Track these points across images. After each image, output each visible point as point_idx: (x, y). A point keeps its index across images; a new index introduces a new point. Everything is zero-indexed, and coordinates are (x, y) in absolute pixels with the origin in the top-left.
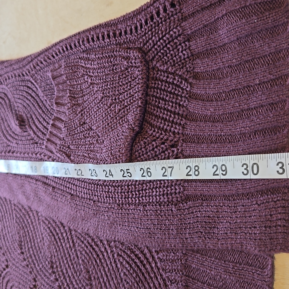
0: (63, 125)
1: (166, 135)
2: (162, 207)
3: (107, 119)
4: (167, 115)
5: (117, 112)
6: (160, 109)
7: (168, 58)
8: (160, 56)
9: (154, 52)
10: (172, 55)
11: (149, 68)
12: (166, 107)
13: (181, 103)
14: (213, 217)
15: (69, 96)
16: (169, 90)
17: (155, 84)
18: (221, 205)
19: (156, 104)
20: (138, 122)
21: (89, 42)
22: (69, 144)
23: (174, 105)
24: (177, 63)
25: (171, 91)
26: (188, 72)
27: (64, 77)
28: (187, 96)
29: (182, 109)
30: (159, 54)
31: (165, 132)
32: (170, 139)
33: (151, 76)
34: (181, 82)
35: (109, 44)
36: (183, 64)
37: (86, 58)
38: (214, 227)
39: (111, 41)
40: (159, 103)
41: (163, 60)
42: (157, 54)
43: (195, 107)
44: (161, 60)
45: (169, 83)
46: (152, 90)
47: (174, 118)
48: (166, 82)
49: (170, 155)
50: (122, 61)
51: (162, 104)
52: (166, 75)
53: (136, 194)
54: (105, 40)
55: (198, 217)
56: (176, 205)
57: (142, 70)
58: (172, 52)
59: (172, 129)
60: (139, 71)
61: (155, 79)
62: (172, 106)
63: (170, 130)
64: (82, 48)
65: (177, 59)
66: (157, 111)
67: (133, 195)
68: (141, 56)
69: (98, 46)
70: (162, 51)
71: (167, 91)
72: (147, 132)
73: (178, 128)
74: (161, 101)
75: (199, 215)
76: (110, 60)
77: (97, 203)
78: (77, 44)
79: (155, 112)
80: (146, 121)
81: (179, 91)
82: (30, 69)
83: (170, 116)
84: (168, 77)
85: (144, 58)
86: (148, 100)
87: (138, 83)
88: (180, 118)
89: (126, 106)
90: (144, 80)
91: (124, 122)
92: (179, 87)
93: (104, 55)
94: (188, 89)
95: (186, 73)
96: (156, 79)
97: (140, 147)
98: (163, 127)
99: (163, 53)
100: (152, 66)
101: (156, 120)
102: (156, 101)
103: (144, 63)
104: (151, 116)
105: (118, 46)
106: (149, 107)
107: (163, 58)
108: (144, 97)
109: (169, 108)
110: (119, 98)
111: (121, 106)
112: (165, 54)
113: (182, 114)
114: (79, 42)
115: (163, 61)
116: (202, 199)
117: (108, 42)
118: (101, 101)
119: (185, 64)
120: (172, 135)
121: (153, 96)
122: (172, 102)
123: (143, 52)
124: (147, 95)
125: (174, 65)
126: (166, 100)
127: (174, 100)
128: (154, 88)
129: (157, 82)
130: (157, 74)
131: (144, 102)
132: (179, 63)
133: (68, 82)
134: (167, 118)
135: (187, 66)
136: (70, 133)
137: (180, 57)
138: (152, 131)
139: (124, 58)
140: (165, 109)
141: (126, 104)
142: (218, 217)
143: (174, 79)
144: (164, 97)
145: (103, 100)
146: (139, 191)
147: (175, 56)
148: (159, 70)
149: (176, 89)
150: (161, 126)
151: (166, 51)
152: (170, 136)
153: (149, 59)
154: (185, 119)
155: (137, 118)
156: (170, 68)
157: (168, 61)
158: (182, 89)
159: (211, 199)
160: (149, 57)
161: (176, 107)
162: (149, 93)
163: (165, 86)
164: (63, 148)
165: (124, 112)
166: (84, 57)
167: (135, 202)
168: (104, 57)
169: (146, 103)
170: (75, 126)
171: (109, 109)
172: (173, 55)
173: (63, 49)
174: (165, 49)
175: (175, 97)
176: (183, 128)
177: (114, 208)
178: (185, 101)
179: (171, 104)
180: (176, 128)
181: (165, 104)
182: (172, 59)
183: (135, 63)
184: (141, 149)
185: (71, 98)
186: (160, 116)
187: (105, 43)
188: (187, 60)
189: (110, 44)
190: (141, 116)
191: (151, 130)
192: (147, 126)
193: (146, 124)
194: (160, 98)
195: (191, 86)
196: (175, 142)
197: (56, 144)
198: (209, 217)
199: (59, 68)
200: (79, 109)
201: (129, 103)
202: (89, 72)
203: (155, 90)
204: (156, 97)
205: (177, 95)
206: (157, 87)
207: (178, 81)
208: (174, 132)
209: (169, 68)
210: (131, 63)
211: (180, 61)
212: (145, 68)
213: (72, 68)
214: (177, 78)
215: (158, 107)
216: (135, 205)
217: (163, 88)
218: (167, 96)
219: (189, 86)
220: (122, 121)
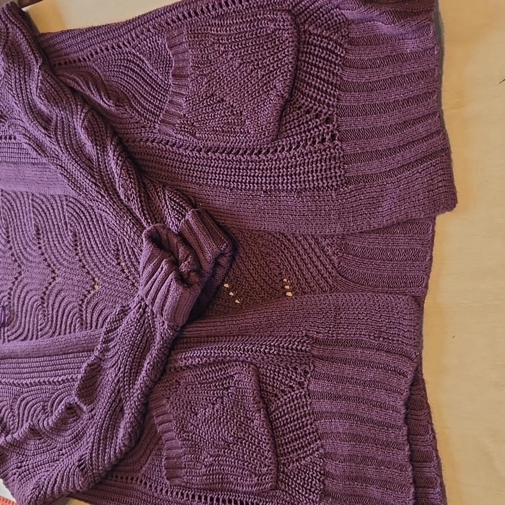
0: (184, 99)
1: (320, 106)
2: (321, 192)
3: (247, 86)
4: (320, 84)
5: (260, 78)
6: (313, 76)
7: (322, 21)
8: (313, 19)
9: (306, 15)
10: (326, 18)
11: (299, 32)
12: (319, 74)
13: (335, 71)
14: (377, 197)
15: (192, 66)
16: (322, 55)
17: (308, 48)
18: (385, 183)
19: (308, 70)
20: (288, 88)
21: (221, 7)
22: (192, 121)
23: (328, 73)
24: (332, 27)
25: (324, 57)
26: (343, 36)
27: (186, 45)
28: (340, 63)
29: (335, 78)
30: (312, 17)
31: (318, 103)
32: (324, 111)
33: (303, 39)
34: (336, 48)
35: (248, 7)
36: (338, 27)
37: (218, 24)
38: (378, 207)
39: (250, 4)
40: (311, 69)
41: (317, 23)
42: (310, 17)
43: (349, 76)
44: (314, 23)
45: (323, 48)
46: (304, 55)
47: (328, 87)
48: (320, 47)
49: (325, 131)
50: (268, 24)
51: (314, 71)
52: (320, 39)
53: (288, 179)
54: (243, 4)
55: (361, 199)
56: (336, 190)
57: (293, 33)
58: (326, 16)
59: (326, 100)
60: (288, 33)
61: (306, 43)
62: (326, 74)
63: (324, 101)
64: (211, 14)
65: (332, 23)
66: (309, 78)
67: (284, 179)
68: (291, 18)
69: (234, 11)
70: (315, 14)
71: (320, 57)
72: (297, 100)
73: (332, 99)
74: (313, 68)
75: (363, 198)
76: (254, 25)
77: (236, 191)
78: (205, 10)
79: (306, 79)
80: (296, 88)
81: (333, 58)
82: (130, 39)
83: (324, 85)
84: (321, 41)
85: (293, 21)
86: (299, 65)
87: (288, 47)
88: (334, 89)
89: (271, 71)
90: (295, 43)
91: (269, 88)
92: (334, 53)
93: (244, 20)
94: (342, 55)
95: (341, 38)
96: (308, 44)
97: (292, 118)
98: (316, 97)
99: (316, 17)
100: (303, 29)
101: (308, 88)
102: (308, 67)
103: (294, 25)
104: (302, 84)
105: (261, 9)
106: (300, 74)
107: (316, 21)
108: (295, 61)
109: (323, 76)
110: (262, 63)
111: (265, 71)
112: (318, 17)
113: (336, 84)
114: (207, 8)
115: (316, 25)
116: (364, 181)
117: (247, 5)
118: (238, 68)
119: (340, 29)
120: (326, 107)
121: (305, 61)
122: (325, 69)
123: (293, 14)
124: (298, 60)
125: (329, 29)
126: (319, 67)
127: (327, 68)
128: (306, 53)
129: (309, 47)
130: (310, 38)
131: (295, 66)
132: (335, 27)
133: (190, 51)
134: (320, 87)
135: (342, 30)
136: (193, 108)
137: (336, 21)
138: (304, 101)
139: (270, 20)
140: (317, 77)
141: (271, 69)
142: (382, 197)
143: (329, 44)
144: (317, 63)
145: (241, 67)
146: (291, 175)
147: (330, 20)
148: (310, 34)
149: (330, 55)
150: (314, 95)
151: (319, 14)
152: (324, 108)
153: (299, 22)
154: (339, 90)
155: (287, 84)
156: (325, 31)
157: (323, 24)
158: (337, 55)
159: (373, 180)
160: (300, 20)
161: (329, 76)
162: (300, 58)
163: (319, 51)
164: (184, 128)
165: (269, 77)
166: (215, 24)
167: (287, 189)
168: (244, 21)
169: (297, 68)
170: (199, 99)
171: (249, 76)
172: (328, 19)
173: (184, 15)
174: (318, 12)
175: (329, 64)
176: (338, 99)
177: (260, 196)
178: (339, 70)
179: (324, 72)
180: (330, 100)
181: (318, 72)
182: (326, 22)
183: (284, 26)
184: (293, 120)
185: (194, 68)
186: (312, 84)
187: (243, 6)
188: (342, 24)
189: (250, 7)
190: (291, 82)
191: (303, 99)
192: (298, 94)
193: (297, 92)
194: (312, 64)
195: (346, 52)
196: (330, 115)
197: (174, 125)
198: (373, 198)
199: (178, 35)
200: (206, 80)
201: (276, 67)
202: (222, 40)
203: (308, 55)
204: (308, 63)
205: (331, 62)
206: (310, 52)
207: (333, 46)
208: (328, 103)
209: (323, 31)
210: (279, 25)
211: (336, 25)
212: (295, 31)
213: (198, 36)
214: (331, 43)
215: (310, 74)
216: (286, 192)
217: (316, 53)
218: (320, 62)
219: (344, 52)
220: (267, 88)
